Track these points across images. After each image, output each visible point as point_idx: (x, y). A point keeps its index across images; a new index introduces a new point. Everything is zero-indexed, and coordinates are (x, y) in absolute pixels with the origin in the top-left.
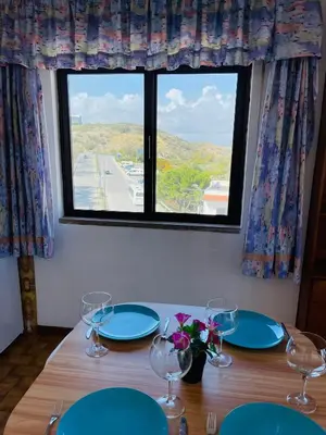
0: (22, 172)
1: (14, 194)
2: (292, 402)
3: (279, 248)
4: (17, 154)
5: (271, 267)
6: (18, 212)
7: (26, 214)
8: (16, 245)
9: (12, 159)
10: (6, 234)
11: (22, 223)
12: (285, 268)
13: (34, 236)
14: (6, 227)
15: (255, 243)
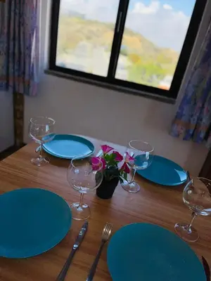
0: (19, 26)
1: (12, 43)
2: (179, 230)
3: (201, 120)
4: (17, 11)
5: (191, 133)
6: (14, 58)
7: (19, 61)
8: (11, 83)
9: (12, 14)
10: (4, 73)
11: (16, 67)
12: (202, 135)
13: (24, 78)
14: (5, 68)
15: (184, 113)
